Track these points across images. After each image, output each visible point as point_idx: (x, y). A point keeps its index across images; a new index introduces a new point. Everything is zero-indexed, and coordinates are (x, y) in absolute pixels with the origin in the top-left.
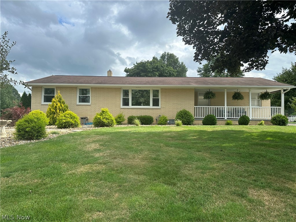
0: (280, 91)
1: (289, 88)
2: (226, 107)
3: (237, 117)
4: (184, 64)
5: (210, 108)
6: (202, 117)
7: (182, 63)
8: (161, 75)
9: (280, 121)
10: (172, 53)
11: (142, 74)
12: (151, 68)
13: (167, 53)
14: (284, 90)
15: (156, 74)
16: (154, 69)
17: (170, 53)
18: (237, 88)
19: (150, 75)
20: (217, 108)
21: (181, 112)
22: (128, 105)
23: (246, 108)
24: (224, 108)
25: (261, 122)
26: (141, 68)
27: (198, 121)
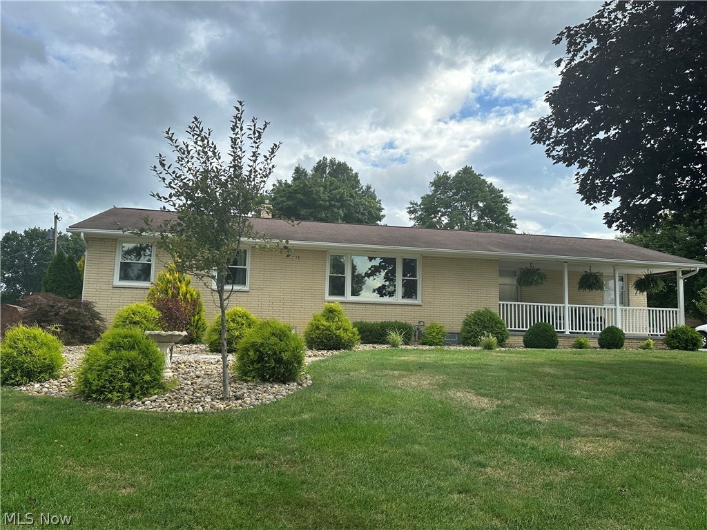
0: (675, 272)
1: (696, 268)
2: (567, 305)
3: (590, 330)
4: (372, 190)
5: (522, 305)
6: (525, 329)
7: (369, 188)
8: (349, 219)
9: (687, 339)
10: (342, 161)
11: (303, 212)
12: (327, 198)
13: (328, 161)
14: (684, 273)
15: (340, 215)
16: (333, 202)
17: (337, 162)
18: (591, 264)
19: (324, 215)
20: (538, 308)
21: (478, 313)
22: (342, 293)
23: (598, 309)
24: (564, 307)
25: (645, 342)
26: (300, 196)
27: (516, 338)
